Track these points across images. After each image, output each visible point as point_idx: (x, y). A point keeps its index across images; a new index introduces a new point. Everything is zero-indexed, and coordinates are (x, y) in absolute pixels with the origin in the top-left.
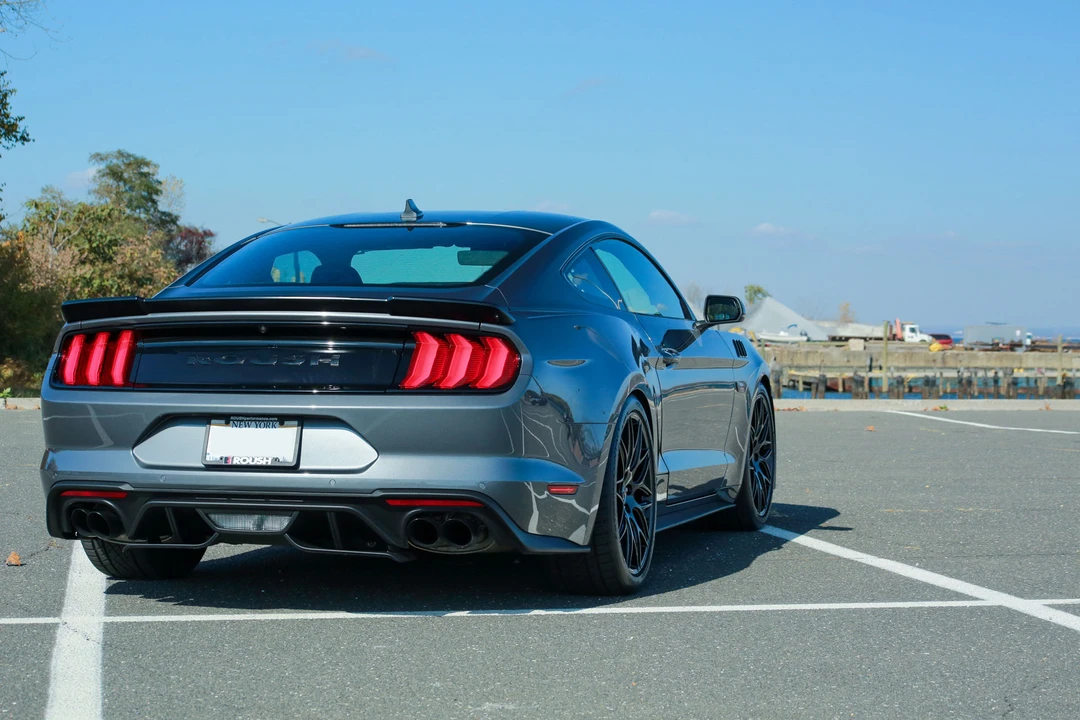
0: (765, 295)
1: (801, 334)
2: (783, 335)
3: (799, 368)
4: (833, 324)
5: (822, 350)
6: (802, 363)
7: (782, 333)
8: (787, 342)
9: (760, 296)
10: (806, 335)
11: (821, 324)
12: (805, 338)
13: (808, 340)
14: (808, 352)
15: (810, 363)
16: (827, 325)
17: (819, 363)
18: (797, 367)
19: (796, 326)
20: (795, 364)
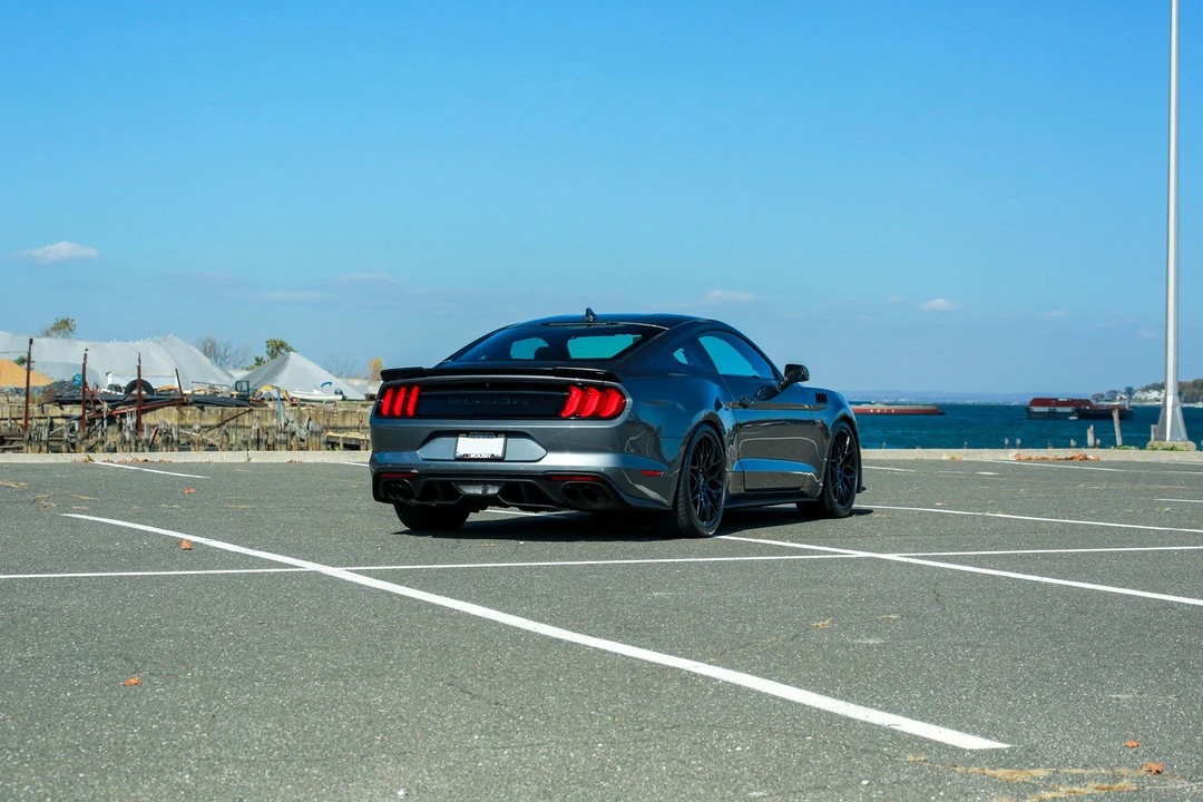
0: (289, 350)
1: (336, 393)
2: (317, 395)
3: (335, 429)
4: (365, 382)
5: (359, 409)
6: (340, 424)
7: (316, 392)
8: (321, 402)
9: (283, 351)
10: (341, 393)
11: (351, 381)
12: (340, 397)
13: (344, 399)
14: (345, 412)
15: (348, 424)
16: (357, 382)
17: (357, 424)
18: (333, 428)
19: (331, 383)
20: (331, 424)
